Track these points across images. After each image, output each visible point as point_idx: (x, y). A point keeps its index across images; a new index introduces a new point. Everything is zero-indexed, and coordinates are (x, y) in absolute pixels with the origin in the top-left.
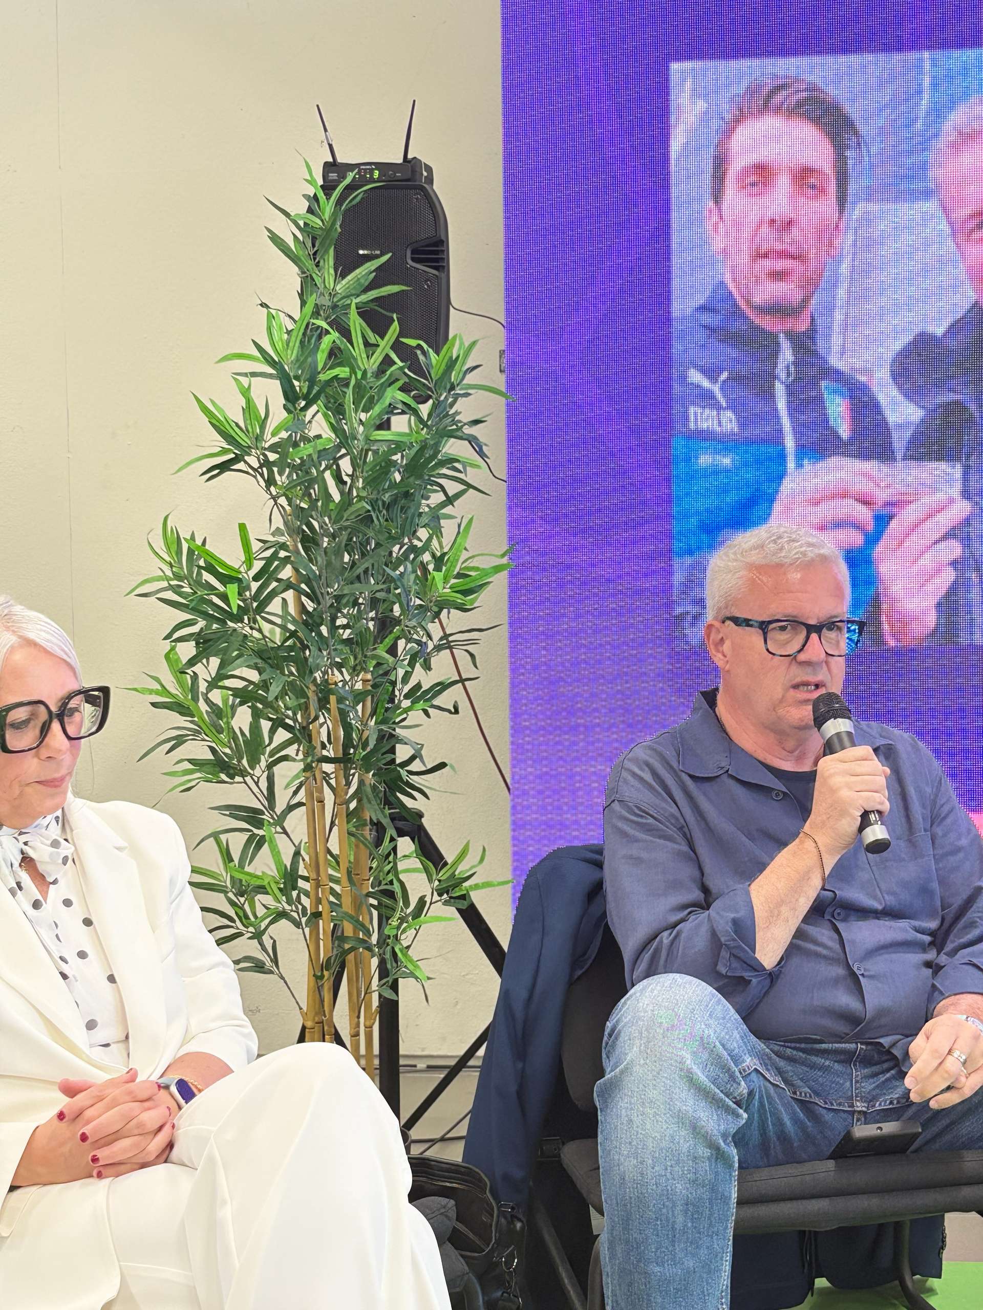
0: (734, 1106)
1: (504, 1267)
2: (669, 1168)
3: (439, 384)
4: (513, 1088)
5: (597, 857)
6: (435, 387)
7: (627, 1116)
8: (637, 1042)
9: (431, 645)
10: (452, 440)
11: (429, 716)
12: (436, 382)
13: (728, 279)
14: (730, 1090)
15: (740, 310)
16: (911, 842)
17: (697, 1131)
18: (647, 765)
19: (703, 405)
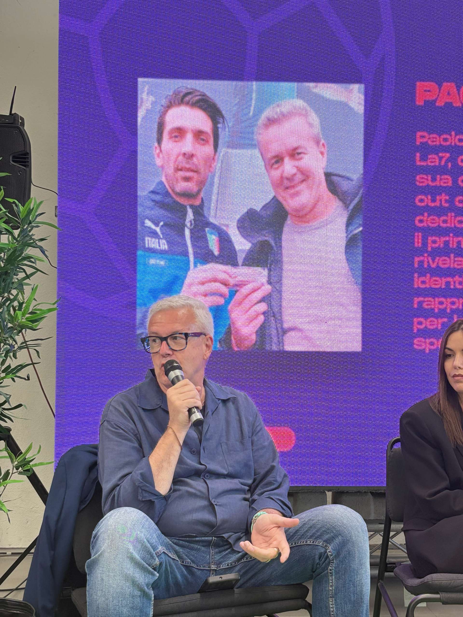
0: (153, 570)
2: (120, 602)
3: (23, 220)
4: (49, 564)
5: (95, 450)
6: (21, 222)
7: (101, 577)
8: (107, 541)
9: (16, 347)
10: (30, 248)
11: (14, 381)
12: (22, 219)
13: (164, 179)
14: (151, 562)
15: (169, 194)
16: (242, 443)
17: (134, 583)
18: (122, 404)
19: (152, 237)
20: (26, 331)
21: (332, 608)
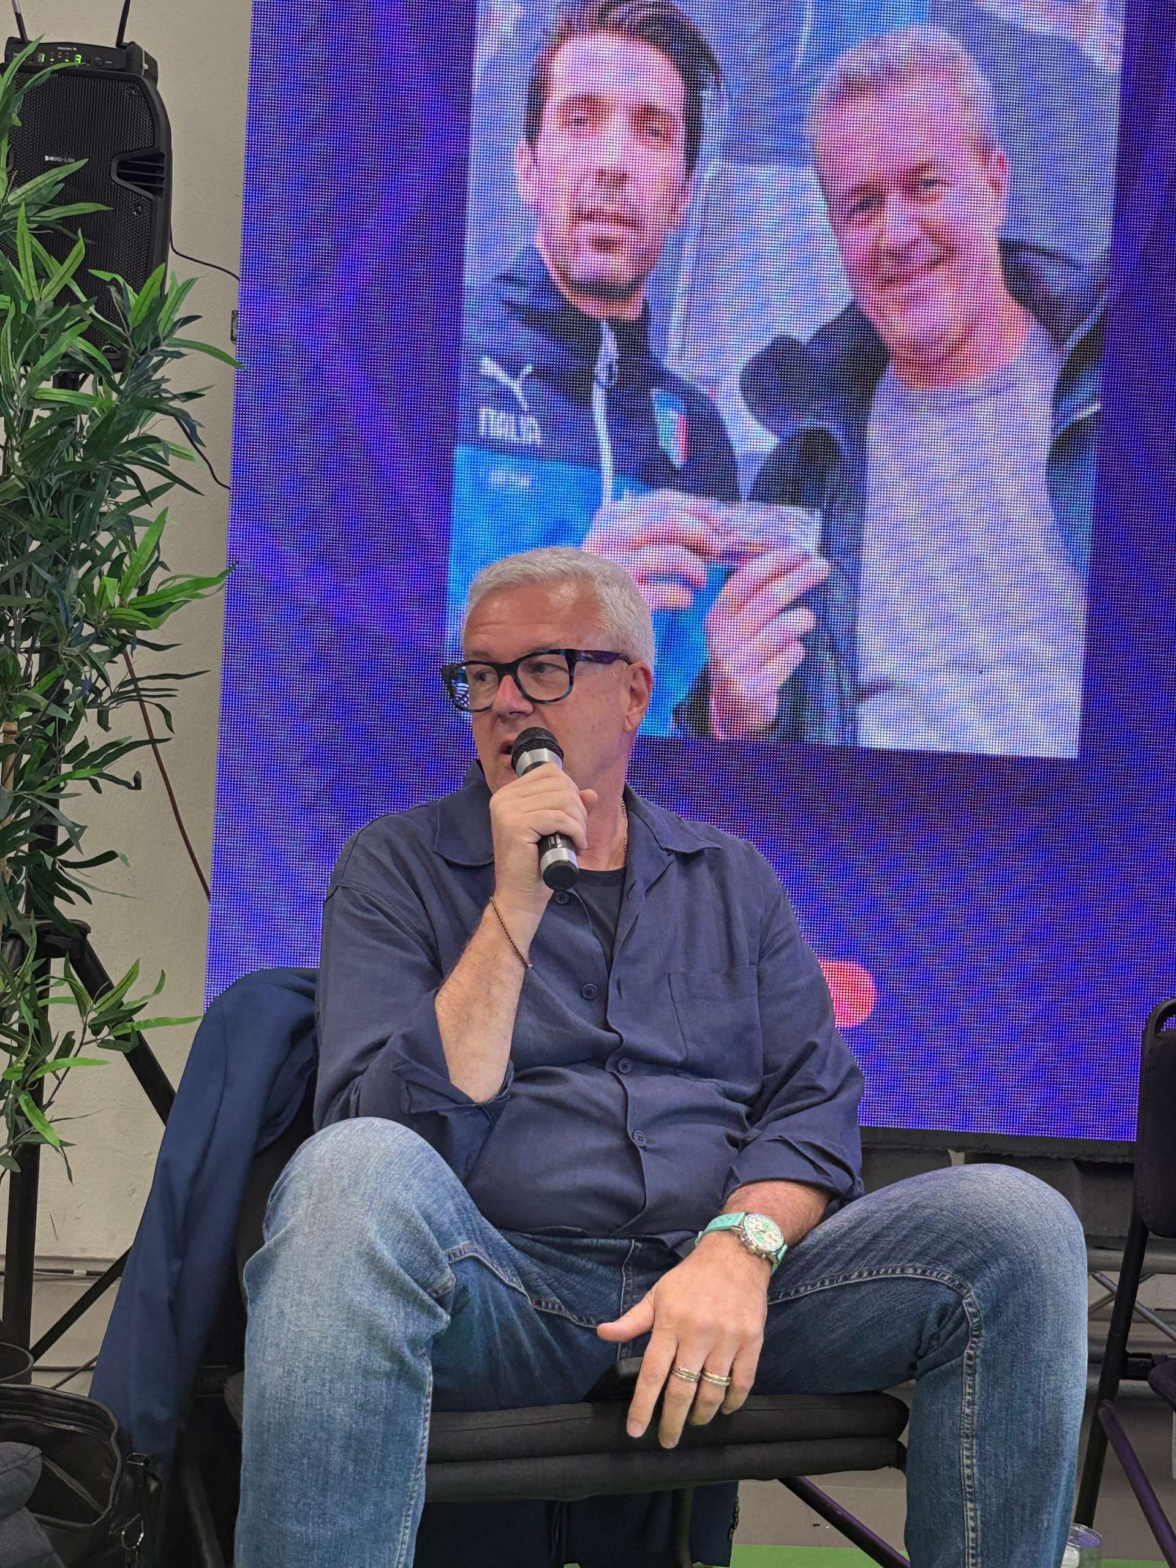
0: (432, 1302)
1: (124, 1545)
3: (138, 333)
4: (164, 1294)
5: (310, 985)
6: (132, 337)
9: (106, 694)
10: (158, 416)
11: (99, 790)
12: (134, 329)
13: (539, 243)
14: (429, 1279)
15: (553, 284)
16: (730, 977)
17: (373, 1334)
18: (388, 842)
19: (498, 408)
20: (133, 648)
21: (968, 1466)
